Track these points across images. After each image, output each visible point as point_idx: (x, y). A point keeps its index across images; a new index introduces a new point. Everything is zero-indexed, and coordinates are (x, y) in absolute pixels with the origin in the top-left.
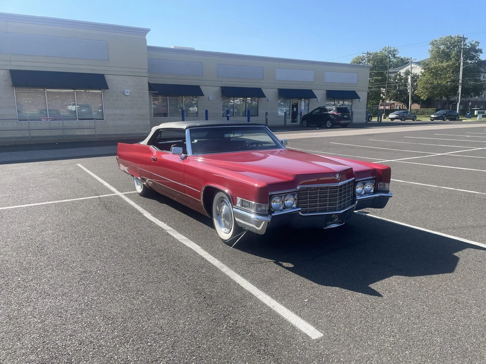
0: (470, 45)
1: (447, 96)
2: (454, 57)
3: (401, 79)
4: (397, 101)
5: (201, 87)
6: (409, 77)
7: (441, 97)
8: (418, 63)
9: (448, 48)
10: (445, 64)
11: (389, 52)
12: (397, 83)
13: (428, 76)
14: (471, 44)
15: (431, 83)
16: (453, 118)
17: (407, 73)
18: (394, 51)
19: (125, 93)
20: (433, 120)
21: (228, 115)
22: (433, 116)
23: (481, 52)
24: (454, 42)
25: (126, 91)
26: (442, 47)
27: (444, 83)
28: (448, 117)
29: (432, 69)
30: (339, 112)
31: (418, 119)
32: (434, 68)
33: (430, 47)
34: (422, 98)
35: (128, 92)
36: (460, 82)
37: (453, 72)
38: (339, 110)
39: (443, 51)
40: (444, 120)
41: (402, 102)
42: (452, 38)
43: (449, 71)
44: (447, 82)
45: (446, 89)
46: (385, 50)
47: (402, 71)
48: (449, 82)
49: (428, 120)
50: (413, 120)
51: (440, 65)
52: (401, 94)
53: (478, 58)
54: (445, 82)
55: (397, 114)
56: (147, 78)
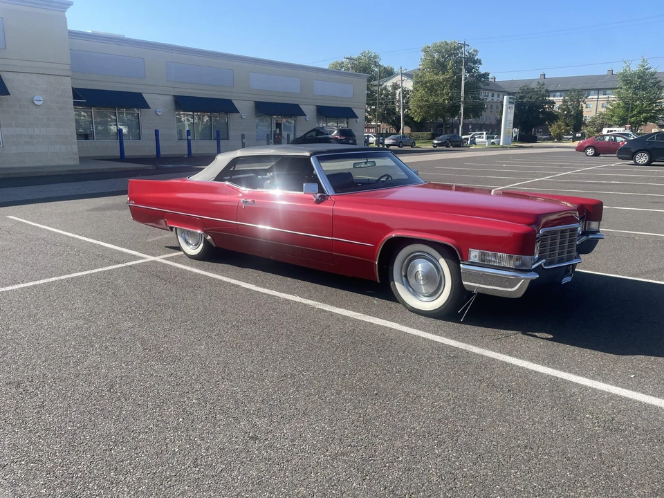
0: (467, 54)
1: (443, 117)
2: (451, 69)
3: (387, 95)
4: (385, 122)
5: (144, 95)
6: (398, 92)
7: (436, 119)
8: (409, 75)
9: (443, 57)
10: (441, 78)
11: (370, 58)
12: (383, 99)
13: (422, 92)
14: (468, 52)
15: (426, 101)
16: (458, 144)
17: (395, 87)
18: (375, 57)
19: (35, 102)
20: (436, 147)
21: (189, 138)
22: (436, 142)
23: (481, 64)
24: (451, 50)
25: (36, 98)
26: (436, 55)
27: (441, 100)
28: (453, 144)
29: (426, 83)
30: (343, 136)
31: (417, 145)
32: (429, 81)
33: (422, 55)
34: (416, 119)
35: (39, 99)
36: (462, 99)
37: (450, 87)
38: (342, 132)
39: (438, 61)
40: (447, 147)
41: (391, 124)
42: (447, 44)
43: (446, 85)
44: (444, 100)
45: (444, 108)
46: (365, 56)
47: (389, 84)
48: (447, 99)
49: (430, 147)
50: (412, 147)
51: (436, 78)
52: (388, 114)
53: (477, 70)
54: (443, 99)
55: (394, 140)
56: (69, 78)
